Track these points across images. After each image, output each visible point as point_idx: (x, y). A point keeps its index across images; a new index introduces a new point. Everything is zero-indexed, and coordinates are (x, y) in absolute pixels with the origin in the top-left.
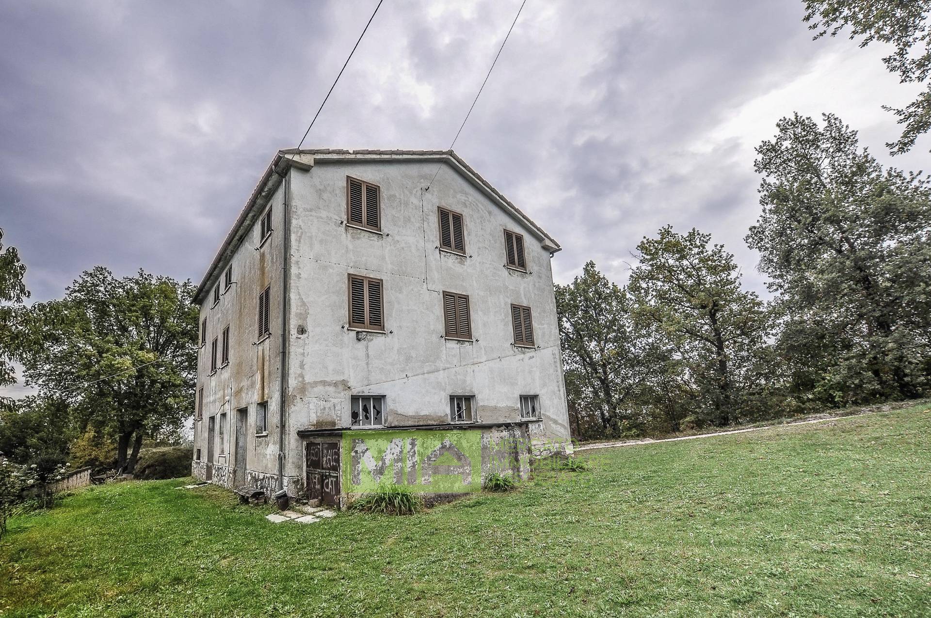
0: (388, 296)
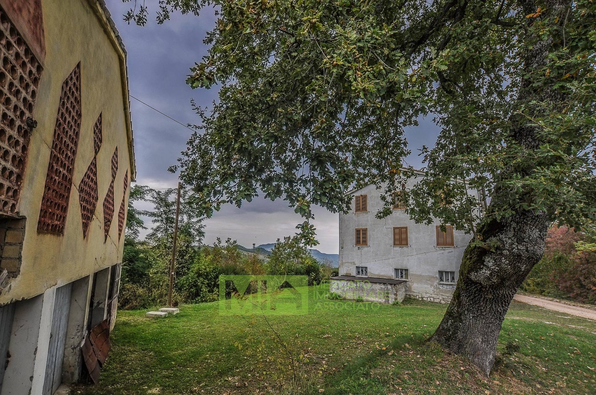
0: (369, 233)
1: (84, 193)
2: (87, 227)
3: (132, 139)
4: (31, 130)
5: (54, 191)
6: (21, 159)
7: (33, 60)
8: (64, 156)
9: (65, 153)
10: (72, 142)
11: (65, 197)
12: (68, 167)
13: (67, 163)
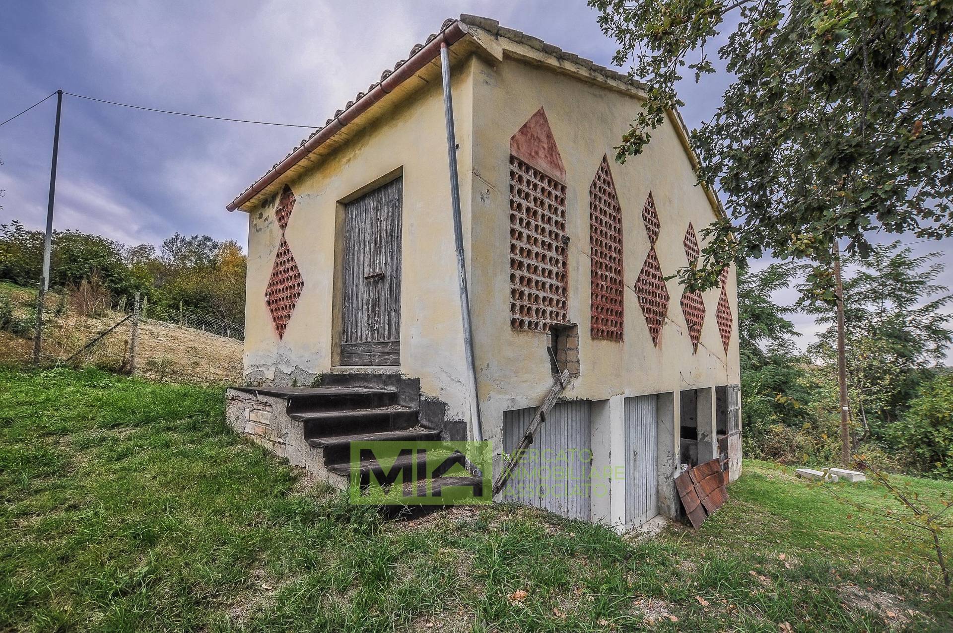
1: (644, 293)
2: (657, 333)
3: (719, 202)
4: (567, 246)
5: (602, 297)
6: (563, 275)
7: (556, 186)
8: (608, 259)
9: (608, 256)
10: (615, 241)
11: (618, 301)
12: (615, 269)
13: (613, 265)
